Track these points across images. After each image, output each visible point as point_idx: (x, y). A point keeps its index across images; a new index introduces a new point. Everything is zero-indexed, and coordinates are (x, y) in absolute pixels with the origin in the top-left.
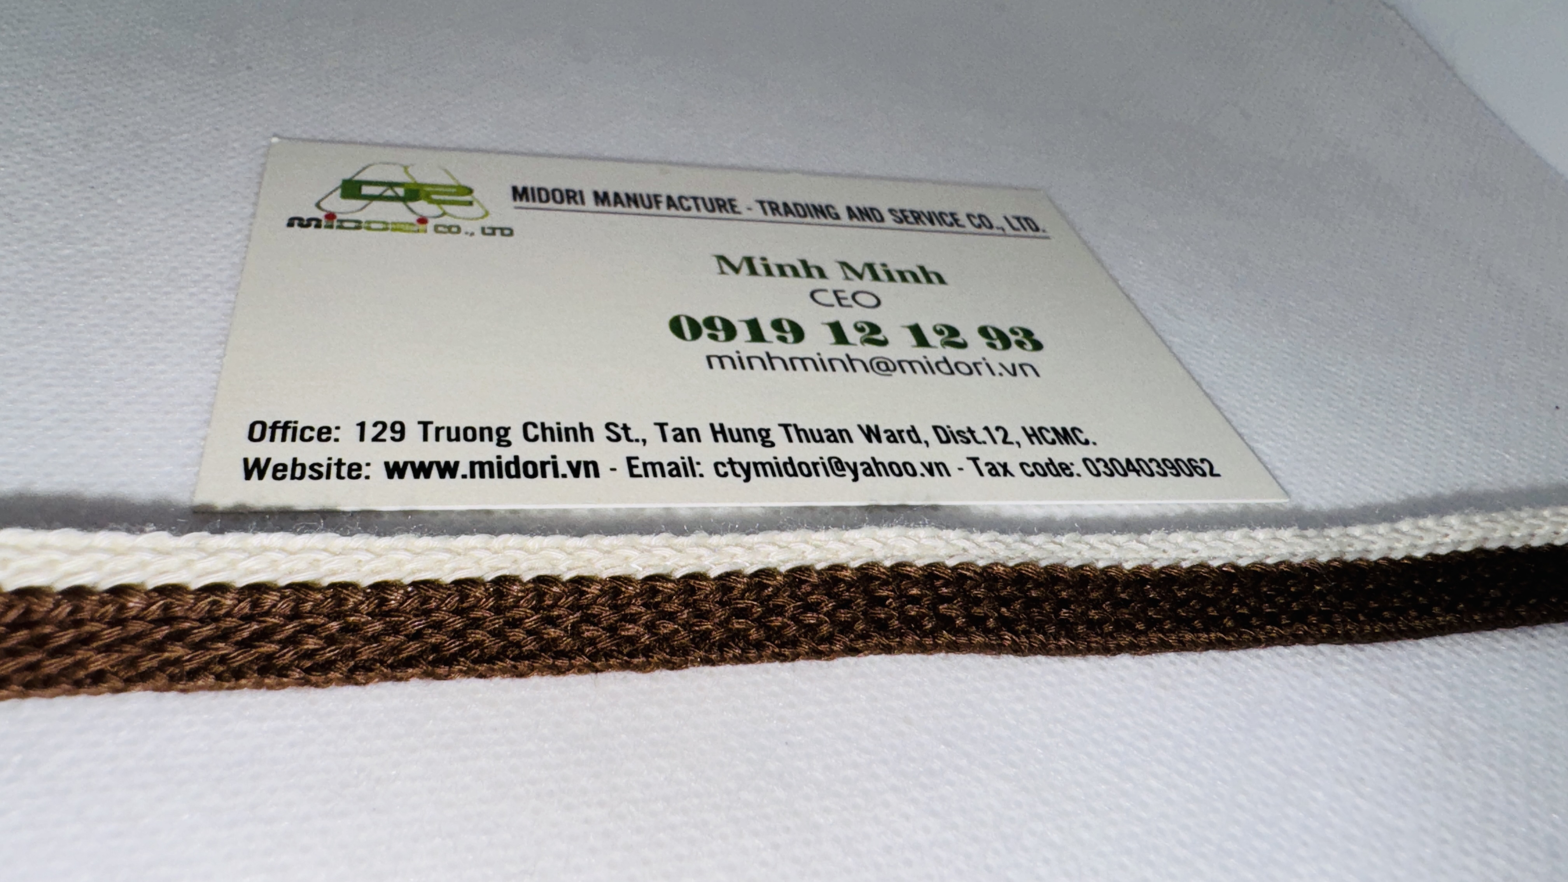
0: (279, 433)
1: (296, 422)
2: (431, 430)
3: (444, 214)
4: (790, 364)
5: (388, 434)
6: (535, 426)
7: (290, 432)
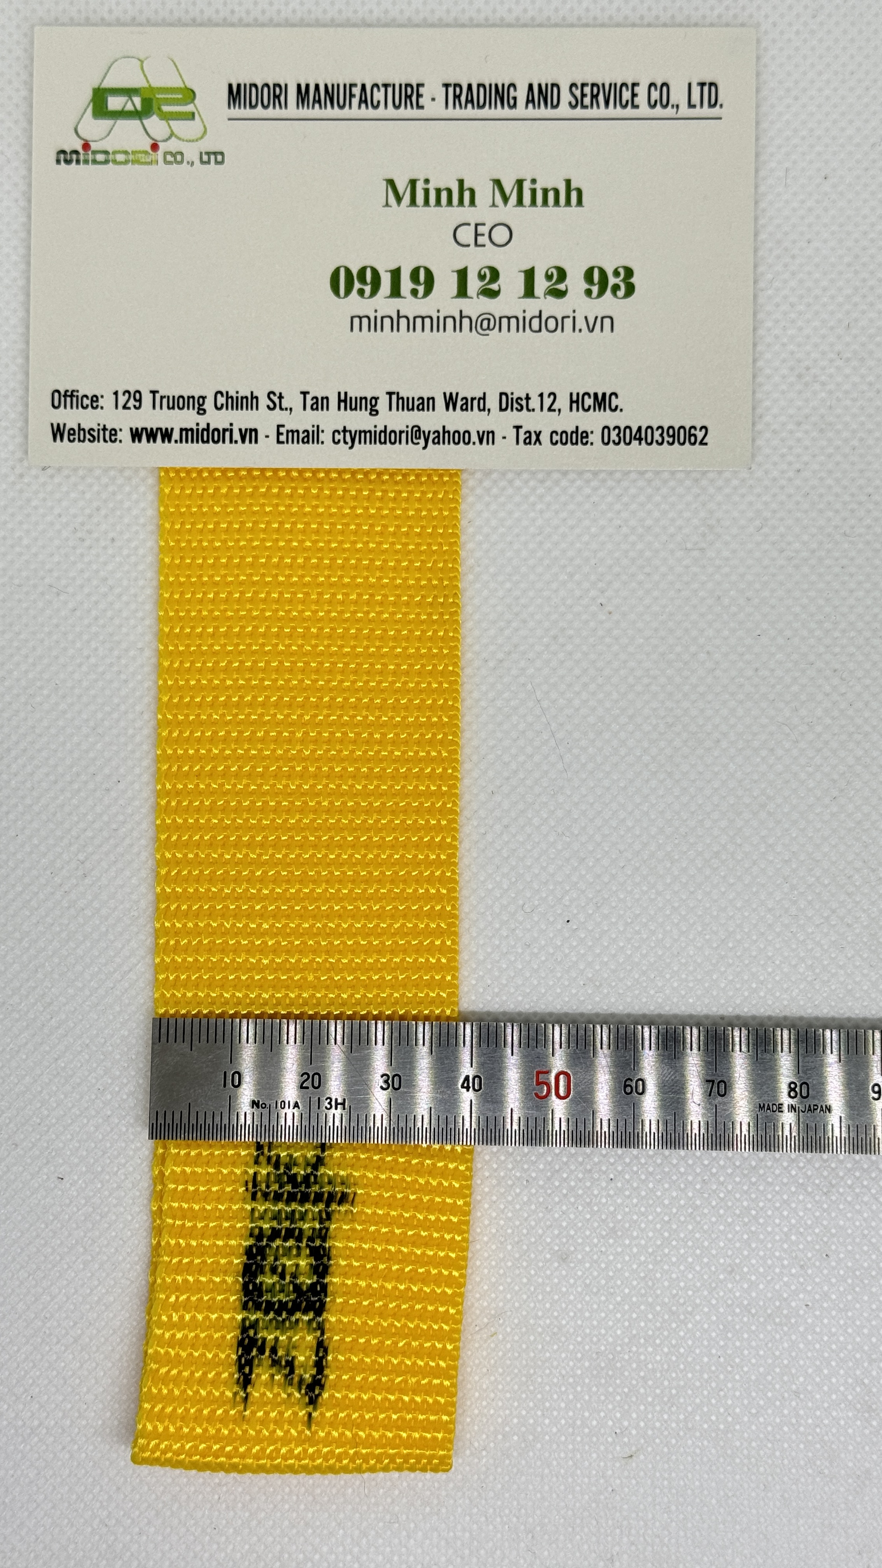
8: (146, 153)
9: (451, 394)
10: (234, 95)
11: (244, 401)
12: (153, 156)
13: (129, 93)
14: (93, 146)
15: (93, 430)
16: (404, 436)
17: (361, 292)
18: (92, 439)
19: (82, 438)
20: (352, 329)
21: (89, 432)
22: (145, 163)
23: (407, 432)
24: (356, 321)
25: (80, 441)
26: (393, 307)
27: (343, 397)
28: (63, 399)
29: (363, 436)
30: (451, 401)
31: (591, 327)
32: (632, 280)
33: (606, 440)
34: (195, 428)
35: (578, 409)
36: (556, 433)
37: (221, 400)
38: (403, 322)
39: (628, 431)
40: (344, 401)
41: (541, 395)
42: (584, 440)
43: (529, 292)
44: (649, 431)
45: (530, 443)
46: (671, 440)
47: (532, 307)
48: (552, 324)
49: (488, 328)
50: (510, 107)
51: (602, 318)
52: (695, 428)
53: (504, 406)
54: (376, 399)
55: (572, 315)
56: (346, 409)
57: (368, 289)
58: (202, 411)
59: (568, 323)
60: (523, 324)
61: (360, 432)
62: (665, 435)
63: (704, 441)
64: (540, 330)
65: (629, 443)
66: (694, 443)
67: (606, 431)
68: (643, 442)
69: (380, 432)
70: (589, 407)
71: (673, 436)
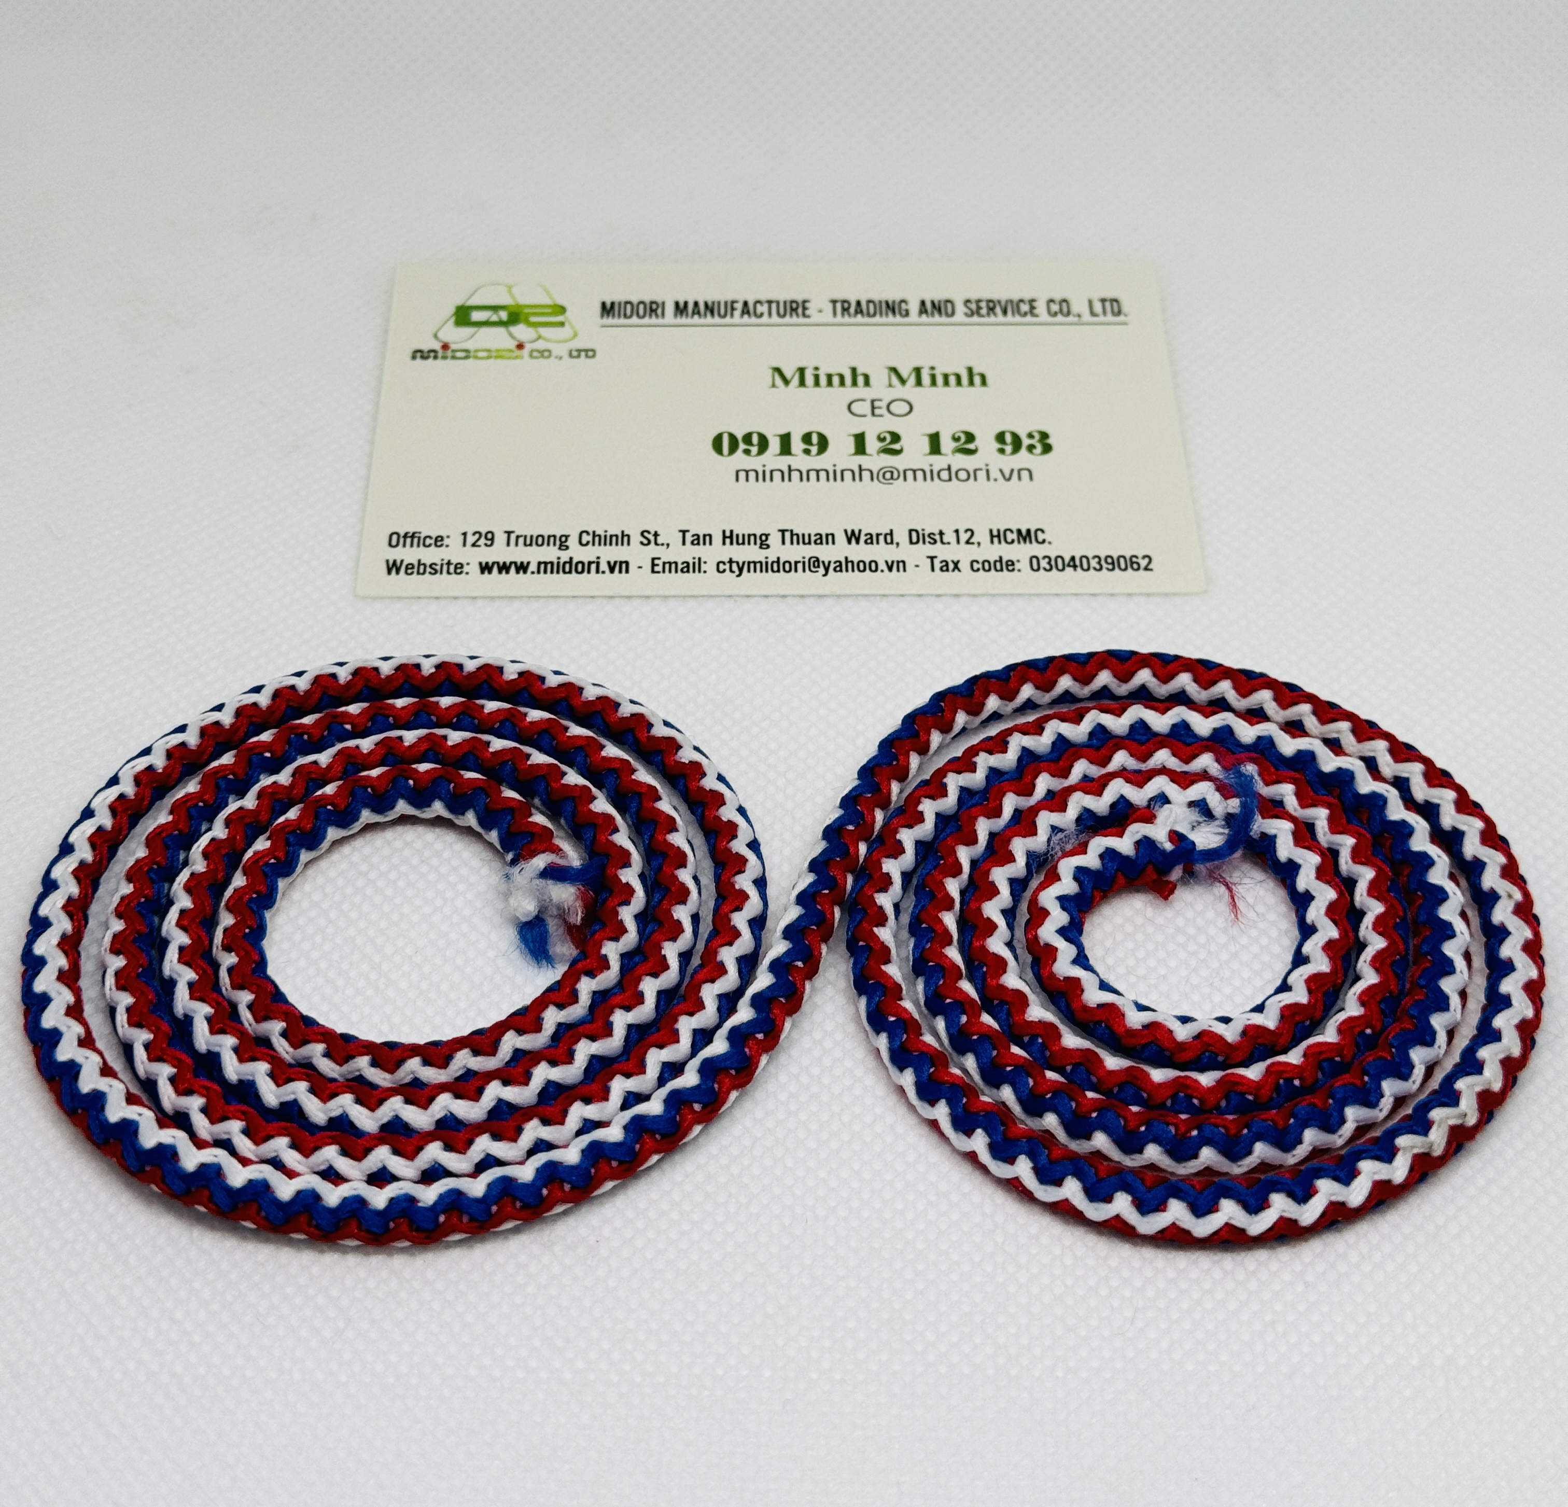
0: (409, 540)
1: (420, 533)
2: (513, 537)
3: (539, 337)
4: (804, 476)
5: (482, 541)
6: (588, 533)
7: (416, 540)
8: (511, 351)
9: (853, 532)
10: (607, 309)
11: (614, 539)
12: (519, 353)
13: (495, 308)
14: (453, 347)
15: (436, 564)
16: (800, 566)
17: (747, 452)
18: (433, 571)
19: (421, 571)
20: (737, 480)
21: (431, 566)
22: (509, 358)
23: (804, 563)
24: (742, 475)
25: (418, 573)
26: (783, 462)
27: (728, 534)
28: (402, 540)
29: (752, 565)
30: (853, 537)
31: (1007, 476)
32: (1048, 442)
33: (1035, 567)
34: (555, 561)
35: (1000, 542)
36: (978, 562)
37: (586, 538)
38: (796, 475)
39: (1059, 561)
40: (729, 537)
41: (957, 531)
42: (1010, 568)
43: (935, 451)
44: (1084, 560)
45: (947, 570)
46: (1110, 567)
47: (939, 462)
48: (963, 475)
49: (892, 478)
50: (901, 316)
51: (1019, 470)
52: (1137, 557)
53: (914, 540)
54: (767, 536)
55: (984, 467)
56: (731, 543)
57: (754, 450)
58: (563, 546)
59: (982, 475)
60: (930, 475)
61: (749, 563)
62: (1103, 562)
63: (1150, 567)
64: (950, 479)
65: (1063, 569)
66: (1138, 569)
67: (1034, 561)
68: (1079, 569)
69: (773, 562)
70: (1013, 541)
71: (1112, 563)
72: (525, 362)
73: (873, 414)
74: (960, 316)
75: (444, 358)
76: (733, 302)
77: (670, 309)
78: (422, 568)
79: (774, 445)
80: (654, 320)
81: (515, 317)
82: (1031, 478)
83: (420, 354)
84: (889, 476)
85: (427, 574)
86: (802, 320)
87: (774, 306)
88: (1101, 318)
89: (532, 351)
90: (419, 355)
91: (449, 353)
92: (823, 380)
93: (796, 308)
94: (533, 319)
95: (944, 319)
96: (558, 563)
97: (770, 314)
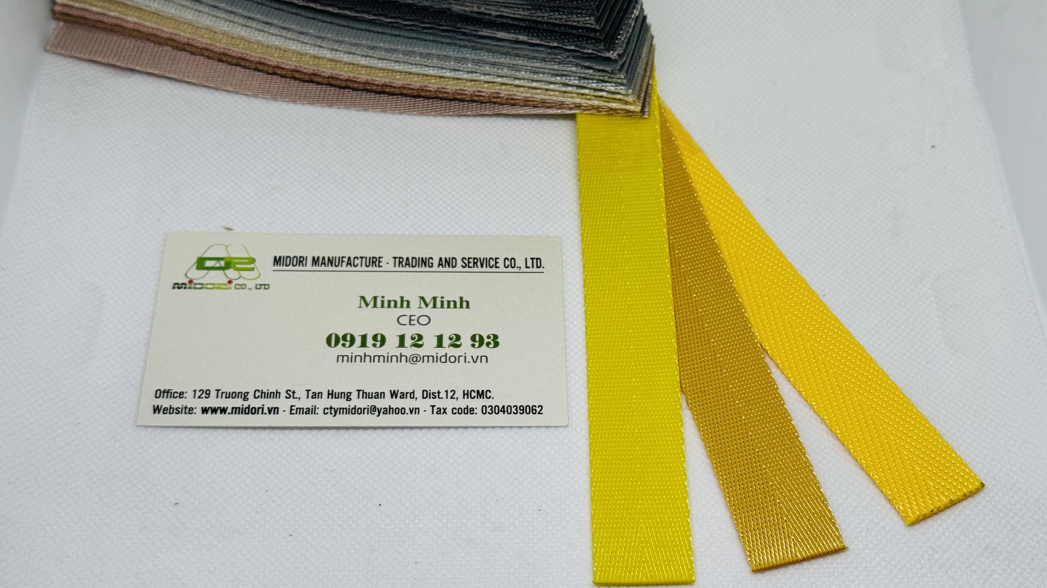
0: (166, 394)
1: (172, 390)
2: (220, 392)
3: (240, 277)
4: (372, 359)
5: (204, 395)
6: (259, 391)
7: (169, 394)
8: (225, 284)
9: (394, 391)
10: (277, 261)
11: (272, 394)
12: (229, 286)
13: (218, 259)
14: (195, 282)
15: (179, 408)
16: (366, 410)
17: (344, 345)
18: (177, 412)
19: (171, 412)
20: (338, 361)
21: (176, 409)
22: (224, 289)
23: (368, 409)
24: (340, 358)
25: (170, 413)
26: (361, 352)
27: (330, 392)
28: (162, 394)
29: (342, 410)
30: (394, 394)
31: (475, 361)
32: (497, 340)
33: (484, 412)
34: (241, 407)
35: (468, 398)
36: (456, 409)
37: (258, 394)
38: (368, 359)
39: (497, 408)
40: (331, 394)
41: (447, 391)
42: (472, 412)
43: (440, 345)
44: (509, 408)
45: (440, 413)
46: (522, 412)
47: (441, 352)
48: (452, 359)
49: (417, 361)
50: (429, 266)
51: (481, 357)
52: (535, 407)
53: (425, 396)
54: (350, 393)
55: (464, 355)
56: (332, 398)
57: (348, 344)
58: (245, 399)
60: (436, 359)
61: (340, 409)
62: (518, 409)
63: (541, 412)
64: (446, 362)
65: (498, 413)
66: (535, 413)
67: (484, 408)
68: (506, 413)
69: (353, 408)
70: (475, 397)
71: (523, 410)
72: (232, 292)
73: (410, 324)
74: (459, 268)
75: (190, 288)
76: (343, 257)
77: (310, 261)
78: (172, 410)
79: (358, 341)
80: (301, 268)
81: (228, 266)
82: (487, 362)
83: (178, 286)
84: (415, 359)
85: (174, 414)
86: (378, 269)
87: (364, 260)
88: (531, 270)
89: (236, 285)
90: (176, 286)
91: (193, 286)
92: (386, 304)
93: (375, 261)
94: (238, 266)
95: (451, 269)
96: (243, 408)
97: (361, 266)
